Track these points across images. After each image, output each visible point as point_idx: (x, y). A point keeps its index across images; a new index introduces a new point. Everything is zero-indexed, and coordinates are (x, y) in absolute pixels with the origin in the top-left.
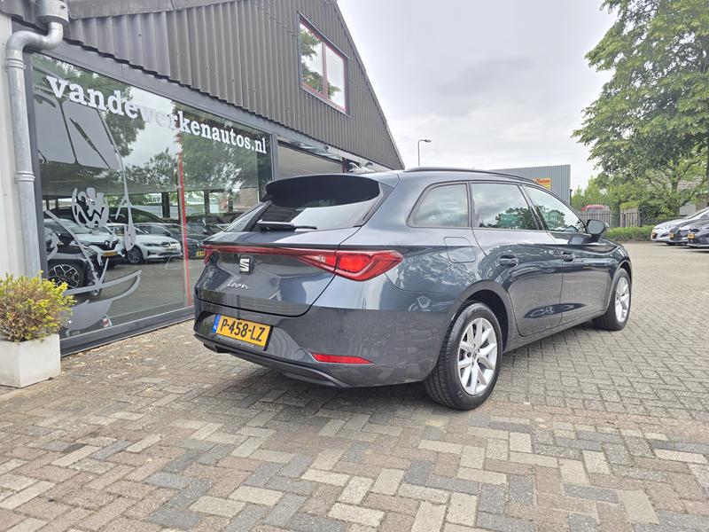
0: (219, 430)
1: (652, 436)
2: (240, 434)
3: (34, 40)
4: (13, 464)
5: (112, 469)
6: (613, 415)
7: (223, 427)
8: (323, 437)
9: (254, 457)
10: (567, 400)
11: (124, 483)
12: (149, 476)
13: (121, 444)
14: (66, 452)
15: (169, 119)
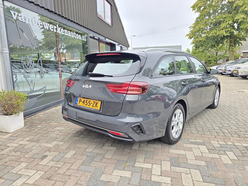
0: (95, 148)
2: (104, 149)
5: (63, 165)
9: (113, 158)
11: (71, 170)
12: (79, 167)
13: (62, 155)
14: (42, 159)
15: (54, 28)
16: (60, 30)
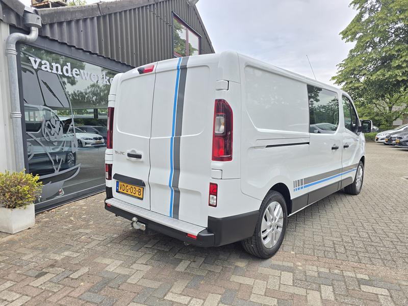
0: (121, 265)
1: (360, 276)
2: (132, 268)
3: (22, 38)
4: (8, 284)
5: (62, 289)
6: (340, 261)
7: (123, 263)
8: (178, 272)
9: (139, 284)
10: (316, 250)
11: (68, 299)
12: (82, 294)
13: (67, 273)
14: (38, 277)
15: (98, 77)
16: (109, 80)
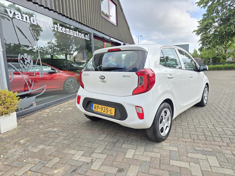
0: (83, 155)
2: (92, 157)
9: (100, 170)
15: (54, 26)
16: (62, 29)
